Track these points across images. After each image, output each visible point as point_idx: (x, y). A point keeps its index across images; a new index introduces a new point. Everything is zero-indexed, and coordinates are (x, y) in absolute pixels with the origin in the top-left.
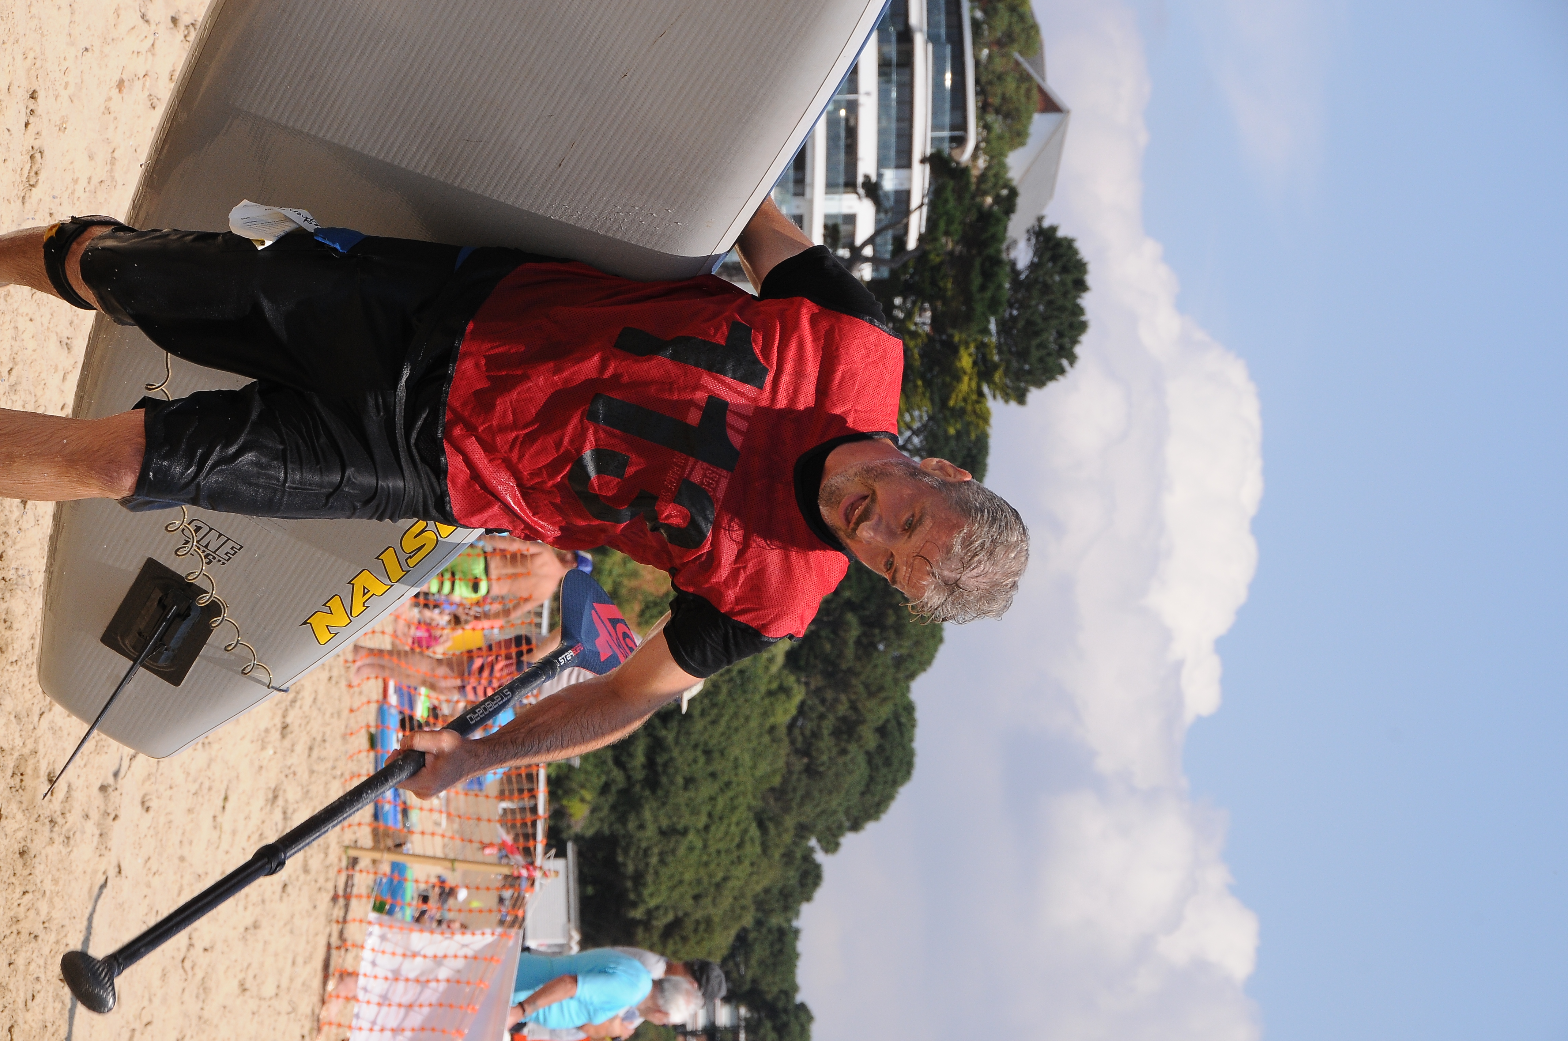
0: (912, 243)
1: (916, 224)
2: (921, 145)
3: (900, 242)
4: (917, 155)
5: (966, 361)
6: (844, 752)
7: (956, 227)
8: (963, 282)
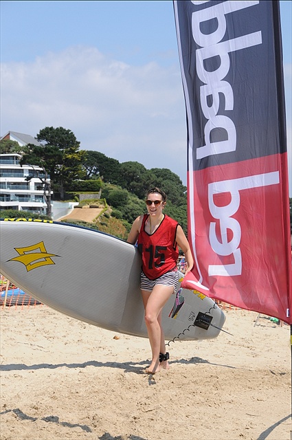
0: (41, 169)
1: (37, 168)
2: (18, 167)
3: (41, 172)
4: (20, 168)
5: (70, 156)
6: (163, 185)
7: (37, 158)
8: (51, 157)
